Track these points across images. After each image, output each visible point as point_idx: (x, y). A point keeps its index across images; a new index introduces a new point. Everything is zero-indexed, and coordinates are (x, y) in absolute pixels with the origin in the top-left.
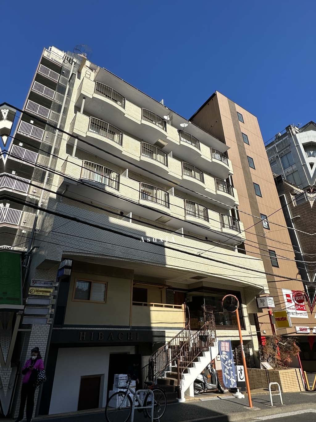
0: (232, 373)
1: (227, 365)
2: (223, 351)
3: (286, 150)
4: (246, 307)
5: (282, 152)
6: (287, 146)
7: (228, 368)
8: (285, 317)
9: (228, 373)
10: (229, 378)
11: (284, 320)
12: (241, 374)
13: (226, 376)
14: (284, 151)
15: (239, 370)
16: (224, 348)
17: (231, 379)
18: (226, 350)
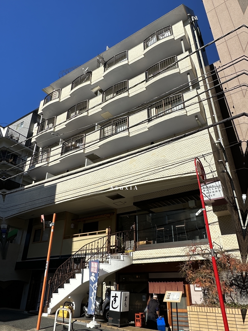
1: (94, 289)
9: (93, 297)
13: (92, 300)
15: (113, 297)
16: (93, 269)
17: (93, 305)
18: (94, 272)
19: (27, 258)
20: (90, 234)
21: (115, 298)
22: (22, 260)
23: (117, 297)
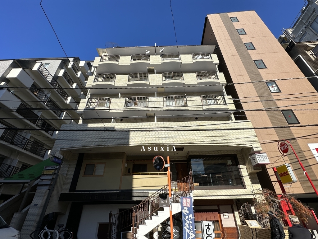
0: (191, 227)
1: (187, 219)
2: (184, 207)
3: (313, 17)
4: (246, 167)
5: (310, 20)
6: (313, 13)
7: (188, 222)
8: (286, 172)
9: (188, 227)
10: (188, 232)
11: (286, 175)
12: (208, 230)
13: (187, 230)
14: (311, 19)
15: (206, 226)
16: (185, 203)
17: (191, 234)
18: (187, 206)
19: (77, 189)
20: (151, 174)
21: (209, 227)
22: (69, 192)
23: (210, 226)
